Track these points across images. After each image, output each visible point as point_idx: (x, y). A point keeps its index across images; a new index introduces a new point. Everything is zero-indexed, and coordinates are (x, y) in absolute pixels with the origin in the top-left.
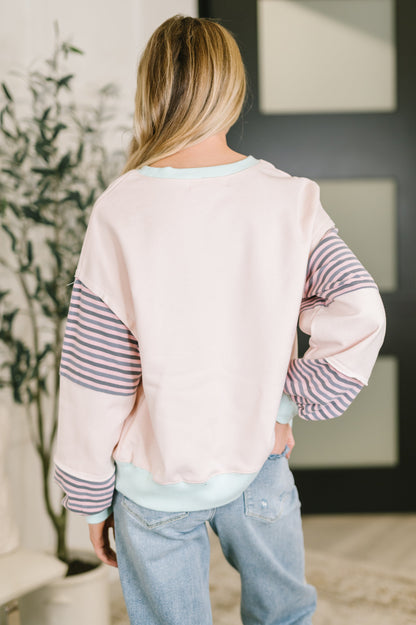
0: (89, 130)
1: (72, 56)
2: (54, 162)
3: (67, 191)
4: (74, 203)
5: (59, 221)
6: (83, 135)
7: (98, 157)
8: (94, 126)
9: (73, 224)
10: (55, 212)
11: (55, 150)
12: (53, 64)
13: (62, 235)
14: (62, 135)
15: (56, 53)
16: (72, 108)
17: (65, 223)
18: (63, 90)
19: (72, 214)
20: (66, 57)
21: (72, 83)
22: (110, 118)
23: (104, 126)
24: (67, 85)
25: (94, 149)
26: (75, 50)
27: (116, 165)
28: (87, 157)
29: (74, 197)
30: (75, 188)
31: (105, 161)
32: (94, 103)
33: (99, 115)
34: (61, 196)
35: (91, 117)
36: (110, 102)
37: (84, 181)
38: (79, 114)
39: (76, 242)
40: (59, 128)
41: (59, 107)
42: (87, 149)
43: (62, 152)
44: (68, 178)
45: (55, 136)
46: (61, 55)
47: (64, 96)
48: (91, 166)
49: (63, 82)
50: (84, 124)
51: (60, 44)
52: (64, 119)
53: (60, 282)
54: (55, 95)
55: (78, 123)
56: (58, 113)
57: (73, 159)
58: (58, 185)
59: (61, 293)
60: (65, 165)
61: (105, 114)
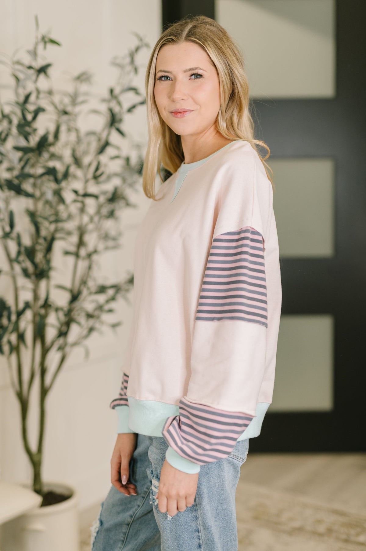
0: (65, 113)
1: (50, 46)
2: (34, 141)
3: (44, 167)
4: (51, 178)
5: (38, 193)
6: (59, 117)
7: (73, 137)
8: (69, 109)
9: (49, 195)
10: (34, 185)
11: (35, 130)
12: (34, 54)
13: (40, 205)
14: (41, 117)
15: (37, 44)
16: (50, 93)
17: (43, 194)
18: (42, 76)
19: (49, 187)
20: (45, 48)
21: (50, 71)
22: (83, 102)
23: (77, 109)
24: (45, 73)
25: (69, 130)
26: (53, 42)
27: (89, 144)
28: (63, 136)
29: (51, 172)
30: (51, 164)
31: (79, 140)
32: (70, 88)
33: (74, 99)
34: (40, 171)
35: (67, 100)
36: (84, 88)
37: (59, 158)
38: (56, 99)
39: (53, 211)
40: (38, 111)
41: (38, 92)
42: (63, 128)
43: (41, 132)
44: (46, 155)
45: (34, 118)
46: (41, 46)
47: (43, 83)
48: (66, 144)
49: (43, 70)
50: (60, 107)
51: (40, 37)
52: (43, 103)
53: (38, 247)
54: (36, 81)
55: (56, 107)
56: (38, 97)
57: (51, 138)
58: (37, 162)
59: (39, 257)
60: (43, 144)
61: (80, 99)
